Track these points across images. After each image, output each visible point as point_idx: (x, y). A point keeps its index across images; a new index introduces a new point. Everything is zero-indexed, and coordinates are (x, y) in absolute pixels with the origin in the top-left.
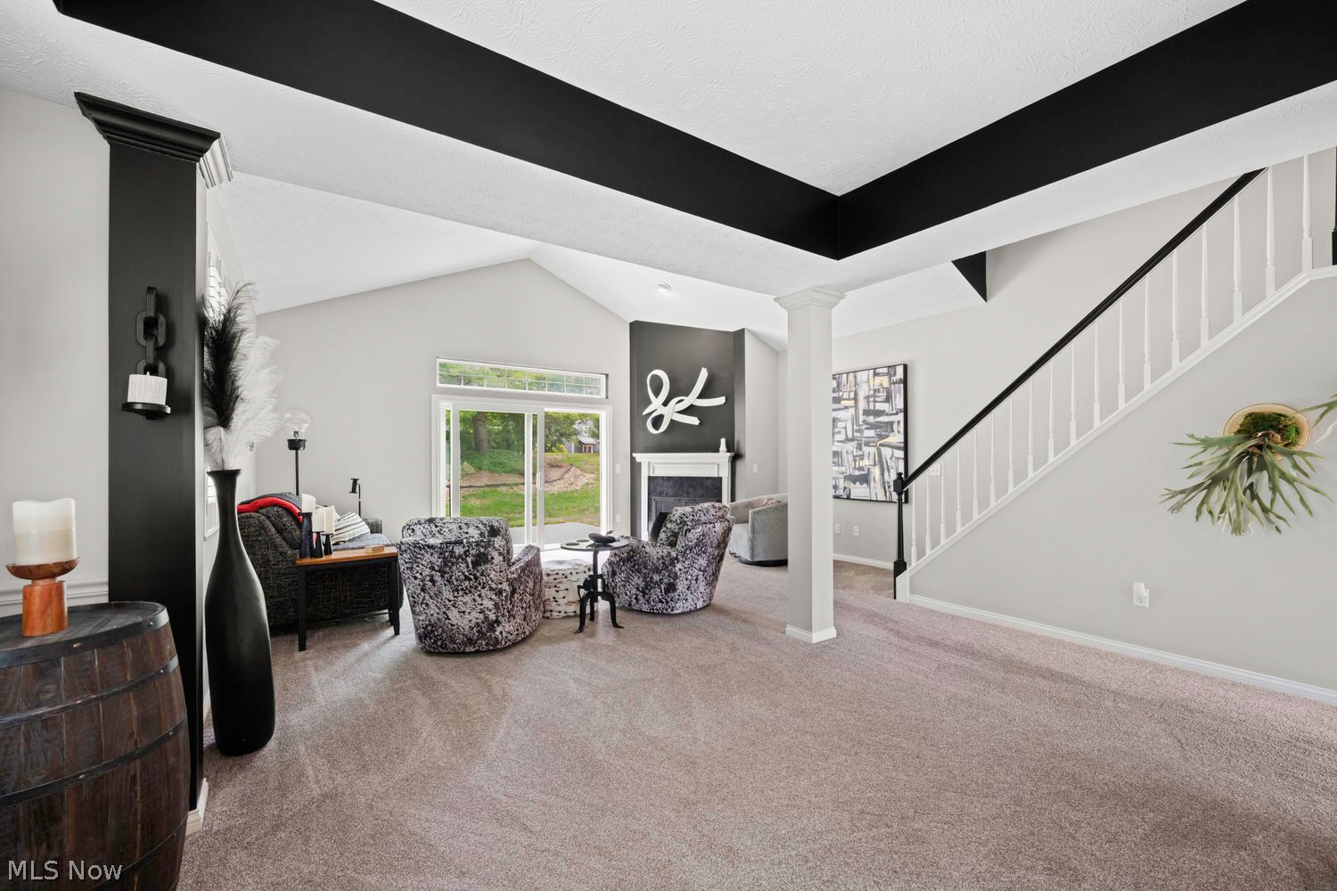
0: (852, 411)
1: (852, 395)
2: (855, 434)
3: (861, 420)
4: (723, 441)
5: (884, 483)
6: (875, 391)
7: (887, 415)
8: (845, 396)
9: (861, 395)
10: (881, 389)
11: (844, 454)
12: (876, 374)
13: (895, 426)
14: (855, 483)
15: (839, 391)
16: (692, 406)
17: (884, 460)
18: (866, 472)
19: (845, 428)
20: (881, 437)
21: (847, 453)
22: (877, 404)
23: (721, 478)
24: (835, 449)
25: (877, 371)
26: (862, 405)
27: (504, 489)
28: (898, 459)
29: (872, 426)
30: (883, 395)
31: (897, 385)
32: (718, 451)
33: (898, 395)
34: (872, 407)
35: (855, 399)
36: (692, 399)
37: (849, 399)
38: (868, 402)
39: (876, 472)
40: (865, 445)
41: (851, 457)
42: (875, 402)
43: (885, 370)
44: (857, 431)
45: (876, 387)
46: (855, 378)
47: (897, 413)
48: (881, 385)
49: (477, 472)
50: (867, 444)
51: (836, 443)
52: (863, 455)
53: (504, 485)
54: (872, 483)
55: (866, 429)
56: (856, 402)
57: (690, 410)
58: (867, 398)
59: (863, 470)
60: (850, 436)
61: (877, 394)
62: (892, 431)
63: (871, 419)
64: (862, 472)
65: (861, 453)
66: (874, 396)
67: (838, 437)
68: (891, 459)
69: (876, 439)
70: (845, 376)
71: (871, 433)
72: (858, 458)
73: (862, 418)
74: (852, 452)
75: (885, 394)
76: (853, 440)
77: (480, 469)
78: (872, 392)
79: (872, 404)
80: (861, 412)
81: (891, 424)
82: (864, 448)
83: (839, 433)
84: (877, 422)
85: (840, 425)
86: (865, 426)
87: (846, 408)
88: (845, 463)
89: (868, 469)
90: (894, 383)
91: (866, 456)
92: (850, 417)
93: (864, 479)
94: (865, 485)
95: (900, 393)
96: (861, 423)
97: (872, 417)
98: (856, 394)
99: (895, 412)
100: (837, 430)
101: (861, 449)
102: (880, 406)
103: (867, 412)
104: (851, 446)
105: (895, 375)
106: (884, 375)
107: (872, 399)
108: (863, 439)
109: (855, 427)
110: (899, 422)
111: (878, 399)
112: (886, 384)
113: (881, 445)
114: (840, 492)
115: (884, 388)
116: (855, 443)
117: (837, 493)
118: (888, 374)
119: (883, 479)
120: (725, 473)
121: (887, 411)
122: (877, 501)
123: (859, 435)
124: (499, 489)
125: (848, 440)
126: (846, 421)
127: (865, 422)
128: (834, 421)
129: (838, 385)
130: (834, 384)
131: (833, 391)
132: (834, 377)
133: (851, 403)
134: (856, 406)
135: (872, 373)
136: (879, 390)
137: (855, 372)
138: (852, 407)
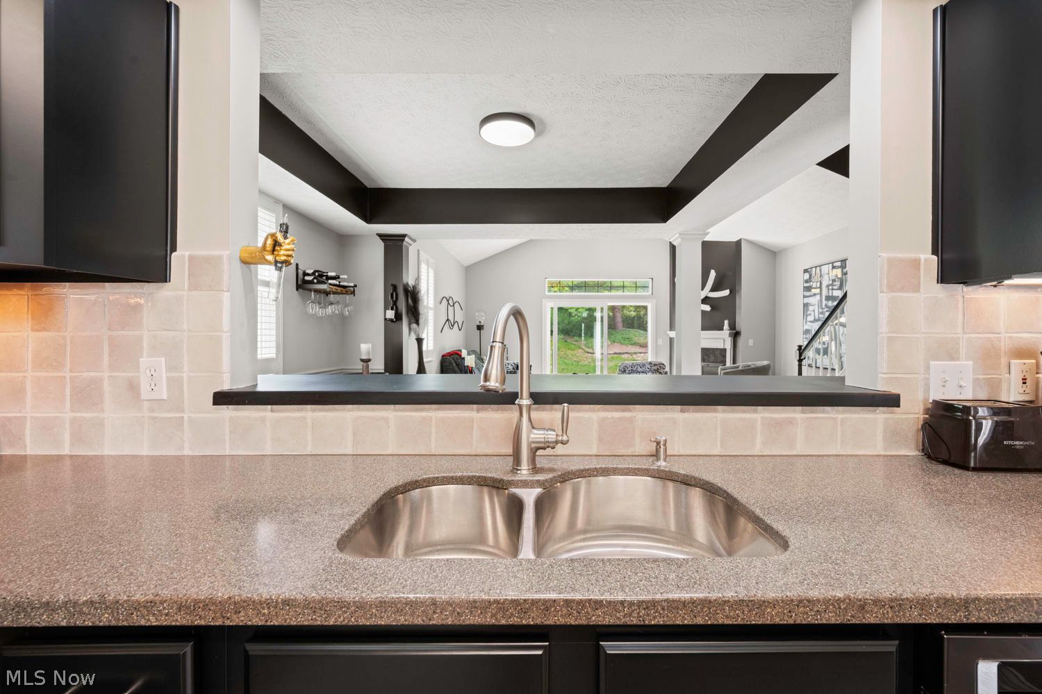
0: (818, 297)
1: (819, 286)
2: (820, 316)
3: (824, 304)
4: (726, 322)
5: (837, 355)
6: (833, 281)
8: (814, 285)
9: (825, 284)
12: (834, 268)
14: (819, 354)
15: (810, 281)
16: (706, 297)
18: (826, 346)
19: (814, 311)
22: (834, 291)
23: (726, 349)
24: (806, 327)
25: (835, 264)
26: (825, 292)
27: (626, 356)
30: (838, 283)
32: (722, 330)
34: (830, 294)
35: (820, 288)
36: (706, 292)
37: (816, 288)
38: (828, 290)
42: (833, 289)
43: (839, 264)
44: (822, 313)
45: (834, 278)
46: (821, 270)
48: (837, 276)
49: (612, 344)
51: (808, 323)
53: (627, 353)
56: (821, 291)
58: (828, 286)
60: (817, 318)
61: (835, 284)
63: (830, 303)
64: (823, 346)
66: (832, 285)
67: (810, 318)
68: (842, 334)
70: (814, 269)
73: (824, 302)
76: (818, 320)
77: (614, 342)
78: (831, 282)
79: (830, 291)
80: (824, 298)
83: (810, 315)
85: (811, 308)
87: (815, 295)
89: (827, 343)
90: (845, 274)
91: (826, 333)
92: (817, 303)
93: (825, 351)
94: (825, 356)
96: (824, 307)
98: (821, 284)
100: (809, 313)
102: (836, 293)
103: (827, 298)
105: (845, 267)
106: (838, 267)
107: (830, 287)
109: (820, 310)
111: (835, 288)
112: (840, 276)
113: (836, 324)
115: (838, 278)
118: (841, 266)
120: (728, 346)
123: (822, 316)
124: (623, 356)
125: (815, 320)
126: (814, 305)
127: (826, 305)
128: (806, 306)
129: (810, 276)
130: (807, 276)
131: (806, 281)
132: (806, 271)
133: (818, 291)
134: (821, 294)
135: (831, 266)
136: (835, 280)
137: (820, 266)
138: (818, 294)
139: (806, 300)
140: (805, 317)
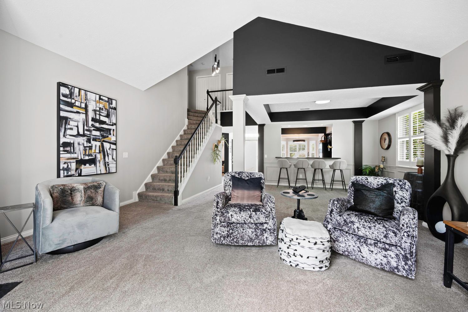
0: (84, 116)
1: (83, 105)
2: (86, 132)
5: (105, 163)
6: (100, 108)
7: (107, 124)
8: (77, 104)
9: (90, 109)
11: (76, 145)
12: (100, 99)
13: (112, 132)
14: (85, 165)
17: (105, 150)
19: (77, 127)
20: (104, 137)
21: (79, 144)
22: (101, 117)
24: (63, 140)
25: (102, 97)
26: (91, 115)
28: (113, 149)
29: (98, 129)
30: (104, 113)
31: (113, 110)
33: (113, 116)
34: (98, 117)
35: (86, 109)
37: (80, 107)
38: (96, 114)
39: (99, 157)
40: (93, 140)
41: (82, 147)
42: (100, 115)
43: (106, 99)
44: (87, 130)
46: (85, 95)
47: (112, 125)
48: (104, 107)
50: (95, 140)
51: (68, 136)
52: (92, 147)
54: (98, 163)
55: (94, 130)
56: (87, 112)
58: (95, 111)
59: (92, 156)
60: (81, 132)
62: (110, 134)
63: (97, 125)
64: (90, 157)
65: (90, 145)
66: (100, 112)
68: (109, 149)
69: (101, 138)
70: (77, 91)
71: (98, 133)
72: (88, 148)
73: (91, 123)
74: (83, 144)
75: (106, 112)
76: (84, 135)
78: (98, 109)
80: (90, 119)
81: (110, 130)
82: (92, 142)
83: (71, 129)
84: (101, 127)
85: (72, 123)
86: (92, 128)
87: (78, 112)
88: (77, 150)
89: (95, 155)
90: (112, 108)
92: (81, 120)
93: (93, 161)
94: (93, 165)
95: (114, 114)
96: (90, 126)
98: (86, 106)
99: (111, 124)
100: (68, 127)
101: (90, 143)
102: (103, 119)
103: (94, 120)
104: (82, 140)
105: (112, 104)
106: (105, 101)
107: (98, 113)
108: (92, 136)
109: (86, 128)
110: (114, 130)
111: (102, 114)
112: (107, 107)
113: (104, 141)
114: (72, 172)
115: (105, 109)
116: (85, 138)
117: (70, 173)
118: (108, 102)
119: (105, 161)
121: (107, 122)
122: (101, 174)
123: (88, 133)
125: (78, 135)
126: (78, 122)
127: (92, 125)
128: (64, 120)
129: (71, 94)
130: (64, 90)
131: (64, 96)
132: (63, 85)
133: (83, 111)
134: (86, 114)
135: (98, 96)
136: (102, 109)
137: (86, 91)
138: (83, 113)
139: (63, 114)
140: (63, 130)
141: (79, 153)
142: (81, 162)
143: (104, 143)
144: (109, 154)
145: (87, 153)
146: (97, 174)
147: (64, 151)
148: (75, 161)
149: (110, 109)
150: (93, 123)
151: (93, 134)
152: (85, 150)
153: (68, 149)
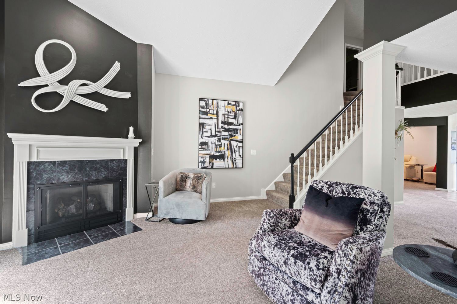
0: (215, 121)
1: (215, 112)
2: (217, 133)
4: (131, 129)
5: (232, 159)
6: (228, 112)
7: (234, 125)
8: (211, 112)
9: (221, 114)
10: (232, 112)
11: (210, 144)
12: (229, 104)
13: (239, 131)
14: (216, 160)
15: (207, 108)
16: (96, 93)
17: (233, 148)
18: (223, 154)
19: (211, 129)
20: (231, 136)
21: (212, 143)
22: (229, 119)
24: (201, 140)
25: (230, 102)
26: (221, 118)
28: (240, 147)
29: (226, 130)
30: (232, 115)
31: (240, 112)
33: (240, 116)
34: (226, 120)
35: (217, 114)
36: (99, 86)
37: (213, 114)
38: (225, 117)
39: (228, 153)
40: (222, 140)
41: (214, 146)
42: (228, 118)
43: (234, 103)
44: (218, 132)
45: (230, 111)
46: (217, 103)
47: (239, 125)
48: (232, 110)
50: (224, 139)
51: (204, 138)
52: (221, 145)
54: (226, 159)
55: (223, 131)
56: (218, 116)
57: (95, 96)
58: (224, 115)
59: (221, 153)
60: (213, 134)
61: (230, 115)
62: (237, 133)
63: (226, 126)
64: (220, 154)
65: (220, 143)
66: (228, 115)
67: (205, 134)
68: (236, 147)
69: (229, 137)
70: (211, 101)
71: (226, 133)
72: (218, 146)
73: (221, 125)
74: (215, 144)
75: (234, 115)
76: (215, 136)
78: (227, 113)
80: (220, 122)
81: (237, 130)
82: (222, 141)
83: (206, 132)
84: (229, 128)
85: (207, 127)
86: (222, 130)
87: (211, 118)
88: (210, 148)
89: (224, 152)
90: (238, 110)
91: (223, 146)
92: (214, 124)
93: (222, 157)
94: (222, 160)
95: (241, 115)
96: (220, 128)
97: (226, 125)
98: (217, 112)
99: (238, 124)
100: (205, 130)
101: (220, 142)
102: (231, 120)
103: (223, 123)
104: (214, 140)
105: (239, 106)
106: (233, 105)
108: (222, 136)
109: (217, 130)
110: (240, 129)
111: (230, 117)
112: (235, 110)
113: (231, 140)
114: (207, 165)
115: (233, 112)
116: (216, 138)
117: (205, 165)
118: (235, 105)
119: (232, 157)
120: (130, 157)
121: (235, 123)
122: (229, 168)
123: (219, 134)
125: (212, 136)
126: (211, 125)
127: (222, 127)
128: (202, 125)
129: (207, 105)
130: (203, 104)
131: (202, 107)
132: (201, 99)
133: (215, 116)
134: (217, 118)
135: (227, 102)
136: (230, 112)
137: (217, 100)
138: (215, 118)
139: (202, 121)
140: (201, 133)
141: (212, 151)
142: (213, 157)
143: (232, 142)
144: (236, 151)
145: (218, 150)
146: (225, 168)
147: (202, 148)
148: (208, 156)
149: (237, 111)
150: (223, 125)
151: (222, 135)
152: (216, 148)
153: (204, 147)
